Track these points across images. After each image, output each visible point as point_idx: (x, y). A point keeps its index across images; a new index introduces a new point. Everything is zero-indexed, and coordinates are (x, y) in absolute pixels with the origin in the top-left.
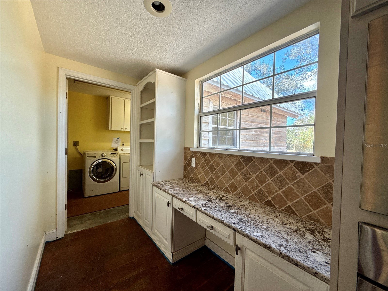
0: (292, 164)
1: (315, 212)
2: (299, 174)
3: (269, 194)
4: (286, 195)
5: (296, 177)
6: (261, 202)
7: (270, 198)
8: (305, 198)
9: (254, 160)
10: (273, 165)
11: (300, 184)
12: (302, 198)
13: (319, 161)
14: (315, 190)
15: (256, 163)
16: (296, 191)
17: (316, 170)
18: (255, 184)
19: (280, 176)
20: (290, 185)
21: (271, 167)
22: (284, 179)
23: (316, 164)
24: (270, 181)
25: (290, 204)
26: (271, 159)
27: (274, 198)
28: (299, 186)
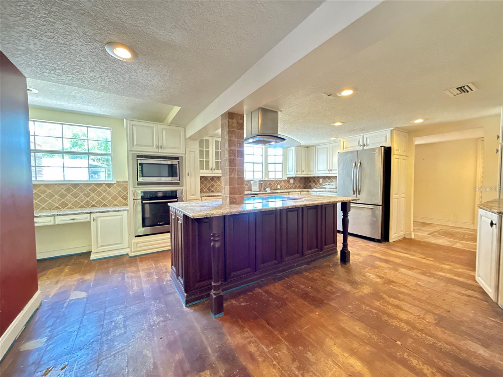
0: (104, 185)
1: (116, 202)
2: (108, 189)
3: (93, 201)
4: (103, 199)
5: (107, 190)
6: (88, 207)
7: (94, 203)
8: (111, 198)
9: (81, 185)
10: (95, 186)
11: (109, 193)
12: (110, 198)
13: (116, 182)
14: (115, 194)
15: (83, 187)
16: (107, 196)
17: (115, 186)
18: (83, 198)
19: (99, 191)
20: (104, 194)
21: (93, 187)
22: (101, 192)
23: (115, 184)
24: (93, 194)
25: (105, 202)
26: (93, 184)
27: (96, 203)
28: (108, 194)
